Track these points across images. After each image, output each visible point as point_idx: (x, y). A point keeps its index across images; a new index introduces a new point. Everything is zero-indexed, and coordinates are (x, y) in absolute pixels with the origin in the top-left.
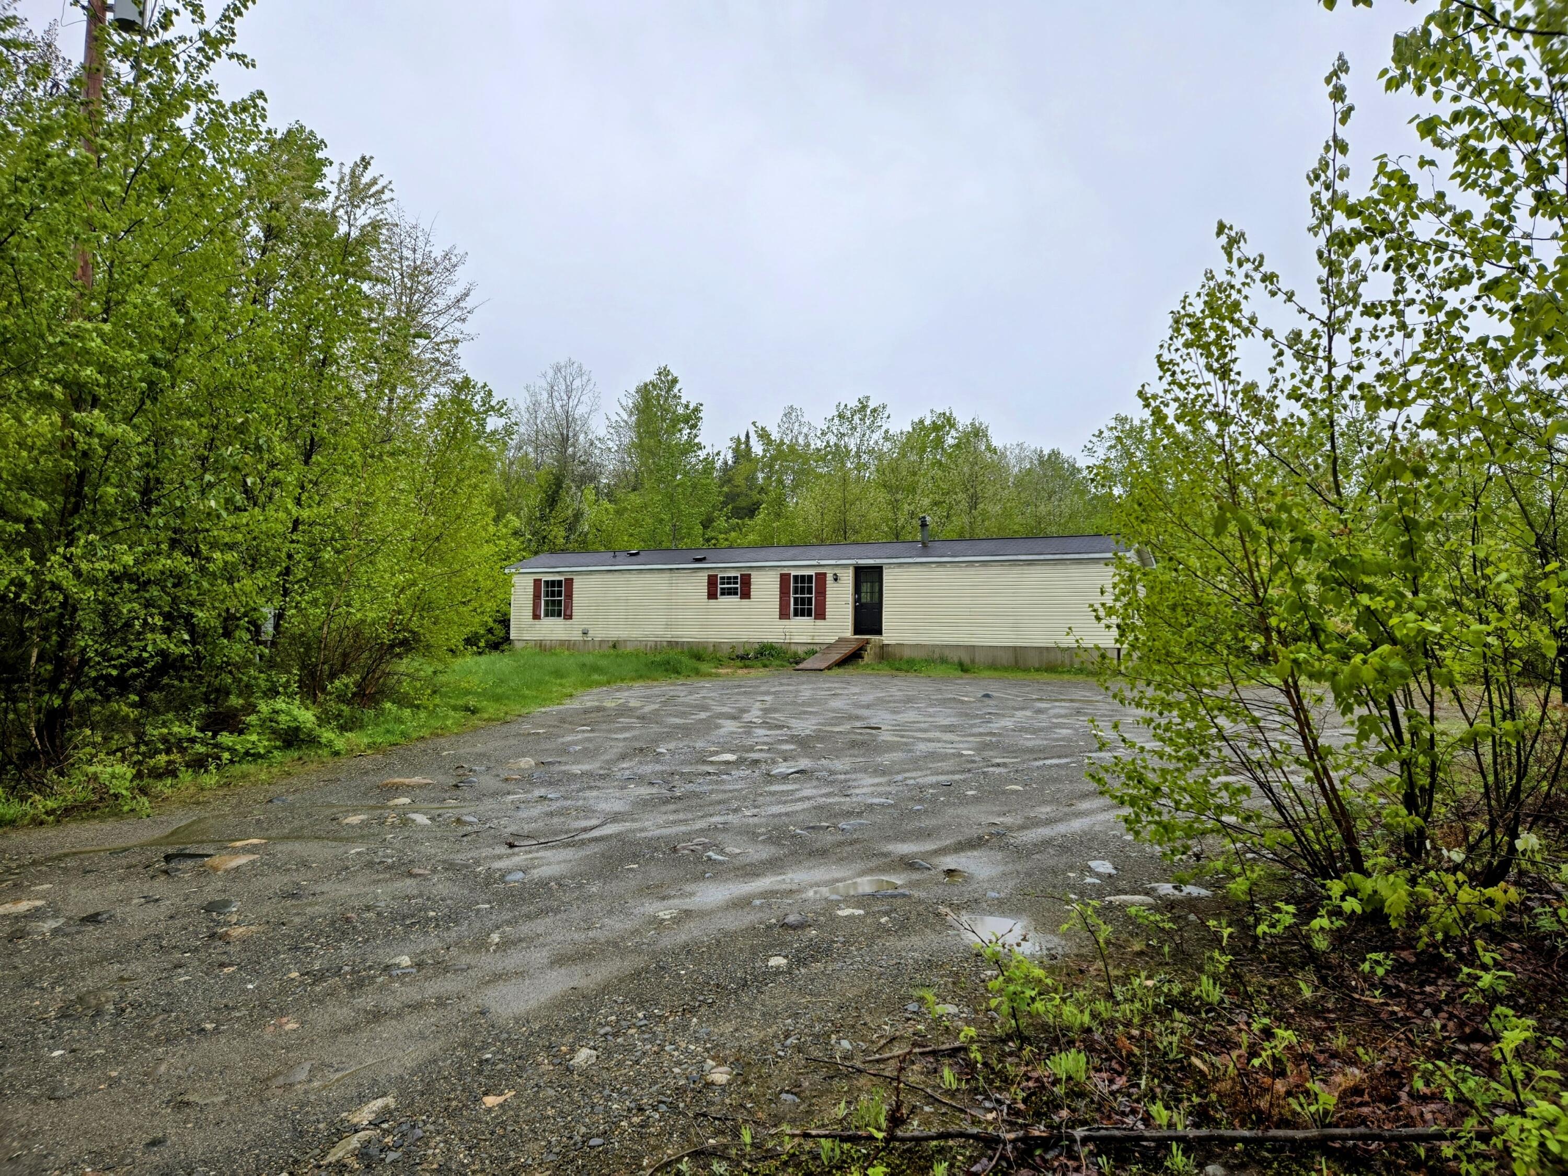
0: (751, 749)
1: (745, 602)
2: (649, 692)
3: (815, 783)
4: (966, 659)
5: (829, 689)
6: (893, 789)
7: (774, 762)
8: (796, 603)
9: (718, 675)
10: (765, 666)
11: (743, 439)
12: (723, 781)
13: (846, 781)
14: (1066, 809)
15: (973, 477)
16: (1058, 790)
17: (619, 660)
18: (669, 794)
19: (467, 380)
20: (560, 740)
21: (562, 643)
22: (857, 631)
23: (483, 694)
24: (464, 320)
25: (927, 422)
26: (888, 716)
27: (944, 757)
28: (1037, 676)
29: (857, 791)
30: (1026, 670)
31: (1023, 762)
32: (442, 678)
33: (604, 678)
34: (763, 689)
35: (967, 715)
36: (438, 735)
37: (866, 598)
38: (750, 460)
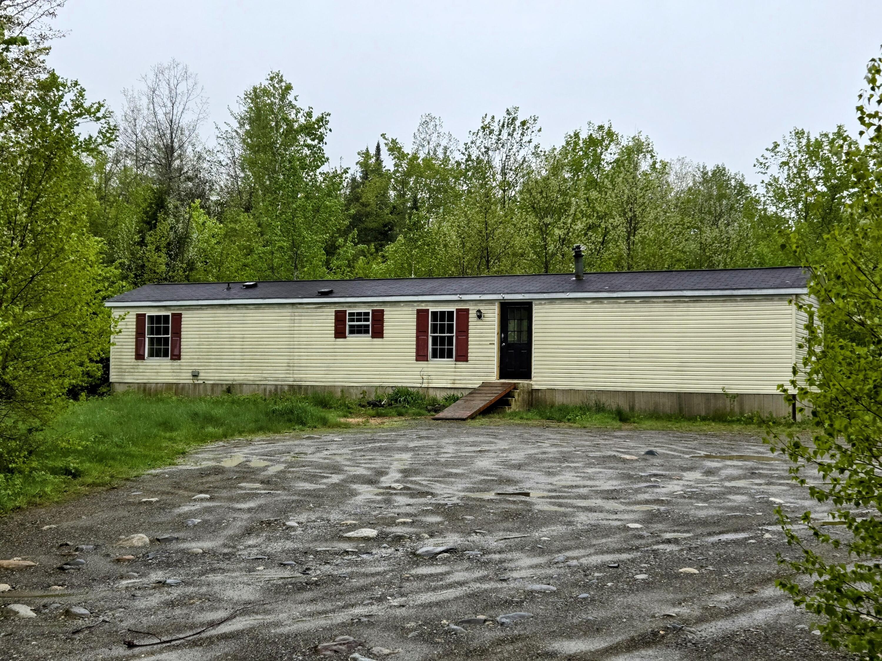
0: (392, 522)
1: (377, 341)
2: (271, 448)
3: (466, 564)
4: (625, 406)
5: (474, 444)
6: (552, 571)
7: (419, 538)
8: (434, 343)
9: (347, 426)
10: (400, 414)
11: (373, 152)
12: (364, 562)
13: (501, 561)
14: (747, 597)
15: (632, 201)
16: (738, 574)
17: (235, 408)
18: (303, 578)
19: (53, 76)
20: (177, 511)
21: (169, 386)
22: (503, 375)
23: (85, 453)
24: (53, 14)
25: (584, 135)
26: (544, 479)
27: (608, 532)
28: (705, 427)
29: (515, 575)
30: (692, 418)
31: (696, 537)
32: (39, 436)
33: (220, 431)
34: (400, 443)
35: (630, 477)
36: (36, 505)
37: (513, 338)
38: (381, 175)
